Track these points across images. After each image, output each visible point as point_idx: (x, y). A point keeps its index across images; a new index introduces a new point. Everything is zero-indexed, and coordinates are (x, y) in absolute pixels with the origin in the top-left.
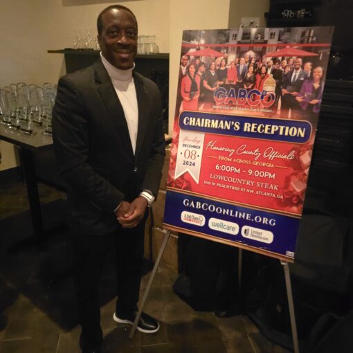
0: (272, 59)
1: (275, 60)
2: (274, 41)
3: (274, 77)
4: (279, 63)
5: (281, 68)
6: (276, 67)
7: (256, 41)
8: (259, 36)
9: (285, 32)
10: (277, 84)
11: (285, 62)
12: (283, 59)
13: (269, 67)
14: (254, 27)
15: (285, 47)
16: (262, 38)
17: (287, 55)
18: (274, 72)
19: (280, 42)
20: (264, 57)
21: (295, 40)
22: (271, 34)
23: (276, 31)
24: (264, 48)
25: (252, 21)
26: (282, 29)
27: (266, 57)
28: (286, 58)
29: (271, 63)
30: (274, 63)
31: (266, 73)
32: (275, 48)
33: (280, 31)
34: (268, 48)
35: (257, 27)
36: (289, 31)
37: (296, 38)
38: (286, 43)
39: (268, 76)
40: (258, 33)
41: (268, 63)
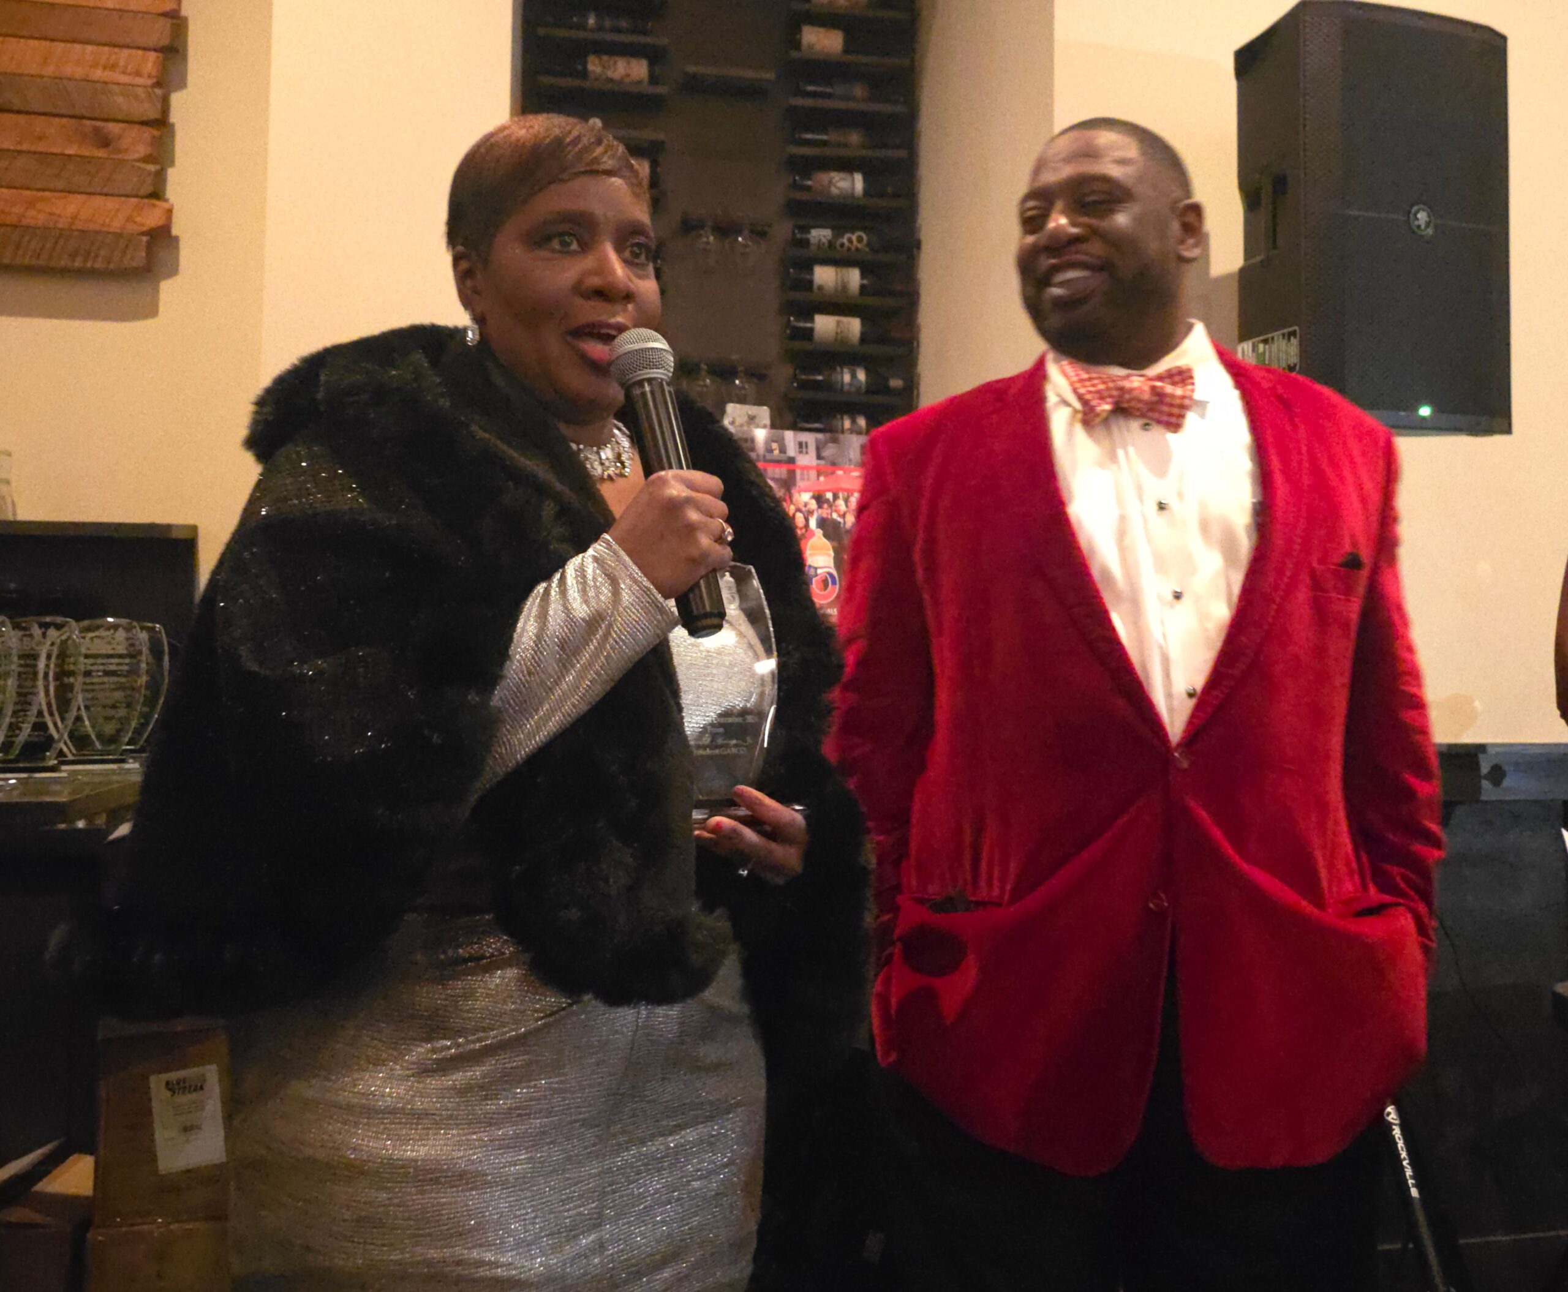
0: (814, 497)
1: (819, 499)
2: (808, 460)
3: (826, 536)
4: (830, 506)
5: (835, 516)
6: (825, 512)
7: (769, 456)
8: (775, 446)
9: (826, 443)
10: (835, 550)
11: (841, 503)
12: (836, 497)
13: (811, 513)
14: (758, 426)
15: (833, 473)
16: (783, 450)
17: (844, 490)
18: (823, 523)
19: (822, 462)
20: (794, 491)
21: (850, 460)
22: (800, 445)
23: (809, 438)
24: (792, 474)
25: (750, 413)
26: (820, 436)
27: (799, 492)
28: (841, 495)
29: (813, 504)
30: (820, 506)
31: (807, 526)
32: (813, 474)
33: (817, 441)
34: (798, 473)
35: (764, 427)
36: (835, 441)
37: (852, 456)
38: (834, 464)
39: (813, 534)
40: (769, 441)
41: (806, 505)
